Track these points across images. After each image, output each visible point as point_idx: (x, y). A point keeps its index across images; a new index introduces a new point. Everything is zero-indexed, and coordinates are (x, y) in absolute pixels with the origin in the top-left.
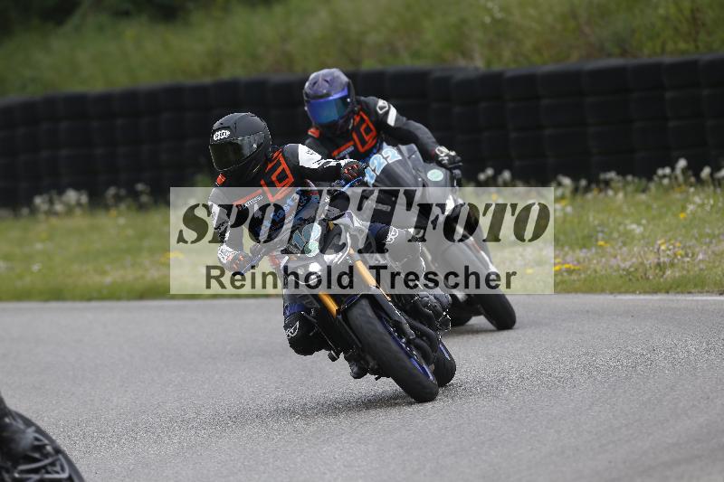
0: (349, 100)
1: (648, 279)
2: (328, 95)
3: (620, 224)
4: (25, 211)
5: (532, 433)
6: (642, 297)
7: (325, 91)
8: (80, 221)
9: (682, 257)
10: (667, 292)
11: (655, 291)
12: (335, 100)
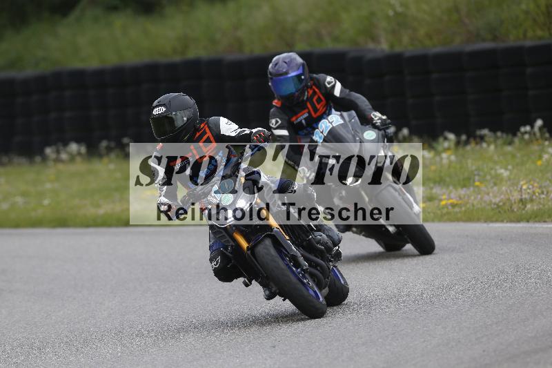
0: (303, 77)
1: (513, 211)
2: (287, 73)
3: (492, 169)
4: (38, 159)
5: (425, 329)
6: (509, 225)
7: (284, 70)
8: (80, 166)
9: (539, 194)
10: (528, 221)
11: (519, 221)
12: (292, 77)
